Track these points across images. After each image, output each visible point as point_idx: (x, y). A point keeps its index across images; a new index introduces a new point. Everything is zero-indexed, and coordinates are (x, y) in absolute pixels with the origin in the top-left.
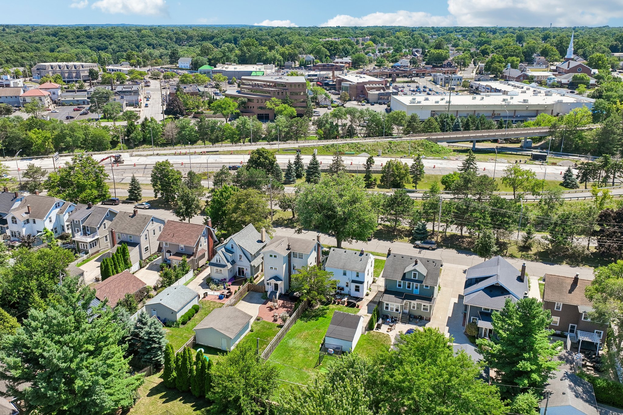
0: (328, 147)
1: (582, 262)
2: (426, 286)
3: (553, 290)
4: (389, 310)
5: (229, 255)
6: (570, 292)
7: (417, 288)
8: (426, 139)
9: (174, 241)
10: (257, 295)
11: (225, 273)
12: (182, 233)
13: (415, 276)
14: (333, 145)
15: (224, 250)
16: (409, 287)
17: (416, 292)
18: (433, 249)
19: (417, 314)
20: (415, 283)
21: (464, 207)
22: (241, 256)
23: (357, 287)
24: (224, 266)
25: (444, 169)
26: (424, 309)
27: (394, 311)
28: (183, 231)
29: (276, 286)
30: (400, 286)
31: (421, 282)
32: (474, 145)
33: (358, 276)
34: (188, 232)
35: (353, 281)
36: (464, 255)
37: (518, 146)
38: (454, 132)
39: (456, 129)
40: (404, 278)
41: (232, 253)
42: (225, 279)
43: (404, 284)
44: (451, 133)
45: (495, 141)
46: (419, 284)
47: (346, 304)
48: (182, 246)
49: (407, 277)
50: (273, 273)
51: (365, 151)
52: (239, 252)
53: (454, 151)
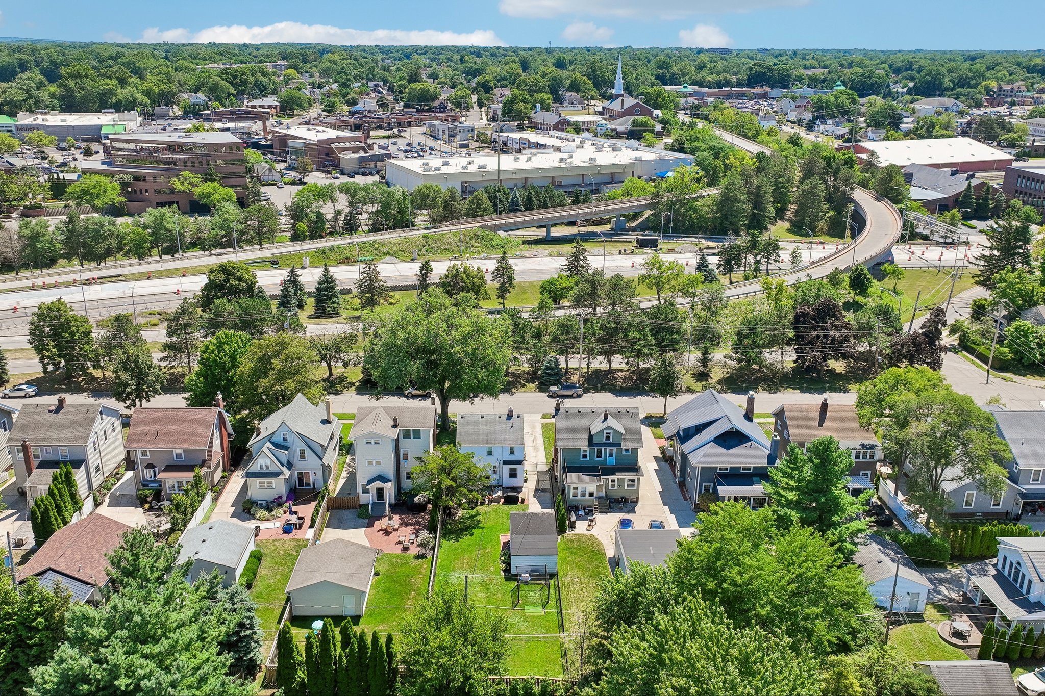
0: (324, 252)
1: (781, 384)
2: (627, 450)
3: (798, 426)
4: (579, 497)
5: (282, 454)
6: (821, 424)
7: (611, 455)
8: (481, 227)
9: (162, 445)
10: (347, 514)
11: (279, 487)
12: (173, 427)
13: (608, 438)
14: (332, 249)
15: (271, 446)
16: (599, 456)
17: (611, 462)
18: (579, 396)
19: (618, 495)
20: (608, 449)
21: (613, 325)
22: (302, 452)
23: (511, 470)
24: (277, 474)
25: (539, 271)
26: (628, 485)
27: (587, 496)
28: (173, 424)
29: (380, 492)
30: (585, 456)
31: (619, 445)
32: (548, 232)
33: (512, 452)
34: (186, 424)
35: (506, 463)
36: (625, 398)
37: (607, 228)
38: (512, 214)
39: (514, 208)
40: (591, 443)
41: (287, 448)
42: (280, 497)
43: (592, 452)
44: (507, 215)
45: (572, 224)
46: (615, 449)
47: (502, 500)
48: (179, 451)
49: (595, 440)
50: (374, 471)
51: (389, 253)
52: (299, 445)
53: (524, 242)
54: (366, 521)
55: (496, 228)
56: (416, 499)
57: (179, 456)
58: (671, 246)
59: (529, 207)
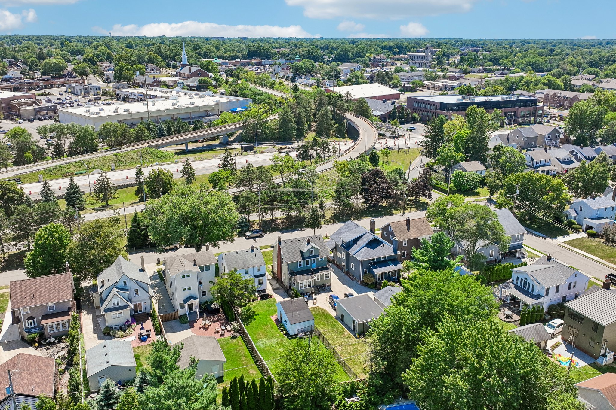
2: (321, 258)
4: (303, 288)
5: (125, 294)
7: (314, 263)
8: (148, 146)
9: (39, 302)
10: (173, 323)
11: (125, 315)
12: (43, 290)
13: (312, 253)
15: (118, 290)
16: (308, 264)
17: (314, 266)
19: (320, 284)
20: (312, 259)
22: (136, 291)
24: (125, 307)
26: (326, 277)
27: (308, 287)
28: (42, 287)
29: (191, 307)
30: (300, 265)
31: (318, 256)
32: (187, 147)
33: (259, 270)
34: (52, 286)
35: (256, 276)
37: (217, 142)
39: (160, 134)
40: (303, 258)
42: (128, 321)
43: (304, 262)
45: (197, 141)
46: (315, 259)
47: (259, 298)
48: (50, 305)
49: (305, 255)
50: (187, 294)
51: (95, 168)
52: (134, 287)
53: (176, 154)
54: (188, 324)
55: (158, 147)
56: (212, 306)
57: (51, 308)
58: (261, 150)
59: (170, 133)
